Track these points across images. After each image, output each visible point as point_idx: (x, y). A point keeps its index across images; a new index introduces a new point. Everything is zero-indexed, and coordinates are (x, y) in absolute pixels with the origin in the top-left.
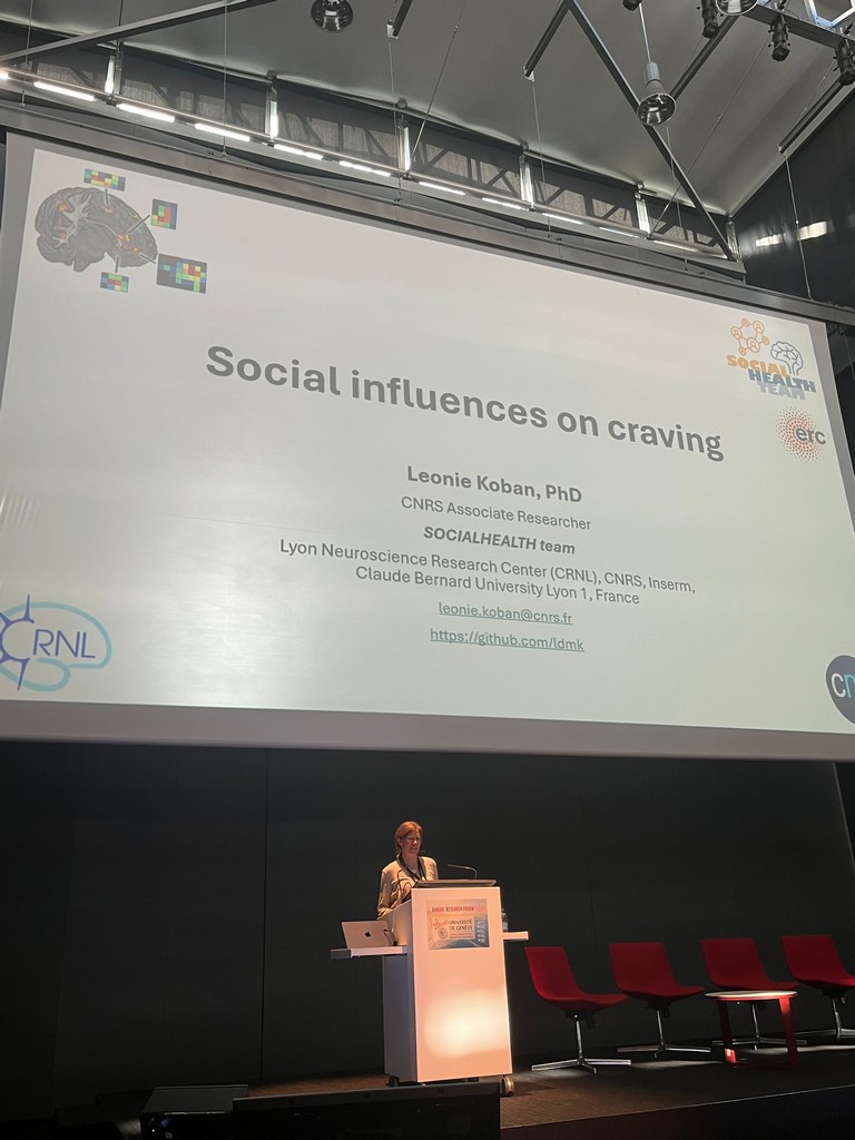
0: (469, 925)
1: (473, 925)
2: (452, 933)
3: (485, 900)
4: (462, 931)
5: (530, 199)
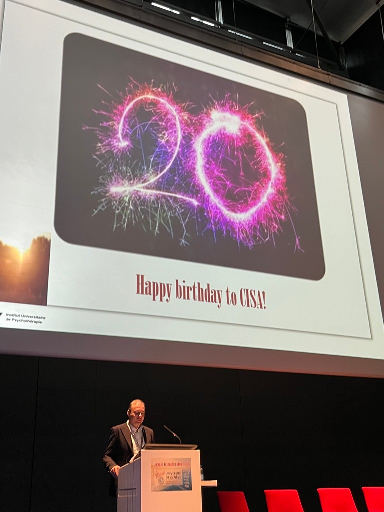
0: (179, 475)
1: (182, 475)
2: (167, 481)
3: (190, 459)
4: (175, 480)
5: (221, 21)
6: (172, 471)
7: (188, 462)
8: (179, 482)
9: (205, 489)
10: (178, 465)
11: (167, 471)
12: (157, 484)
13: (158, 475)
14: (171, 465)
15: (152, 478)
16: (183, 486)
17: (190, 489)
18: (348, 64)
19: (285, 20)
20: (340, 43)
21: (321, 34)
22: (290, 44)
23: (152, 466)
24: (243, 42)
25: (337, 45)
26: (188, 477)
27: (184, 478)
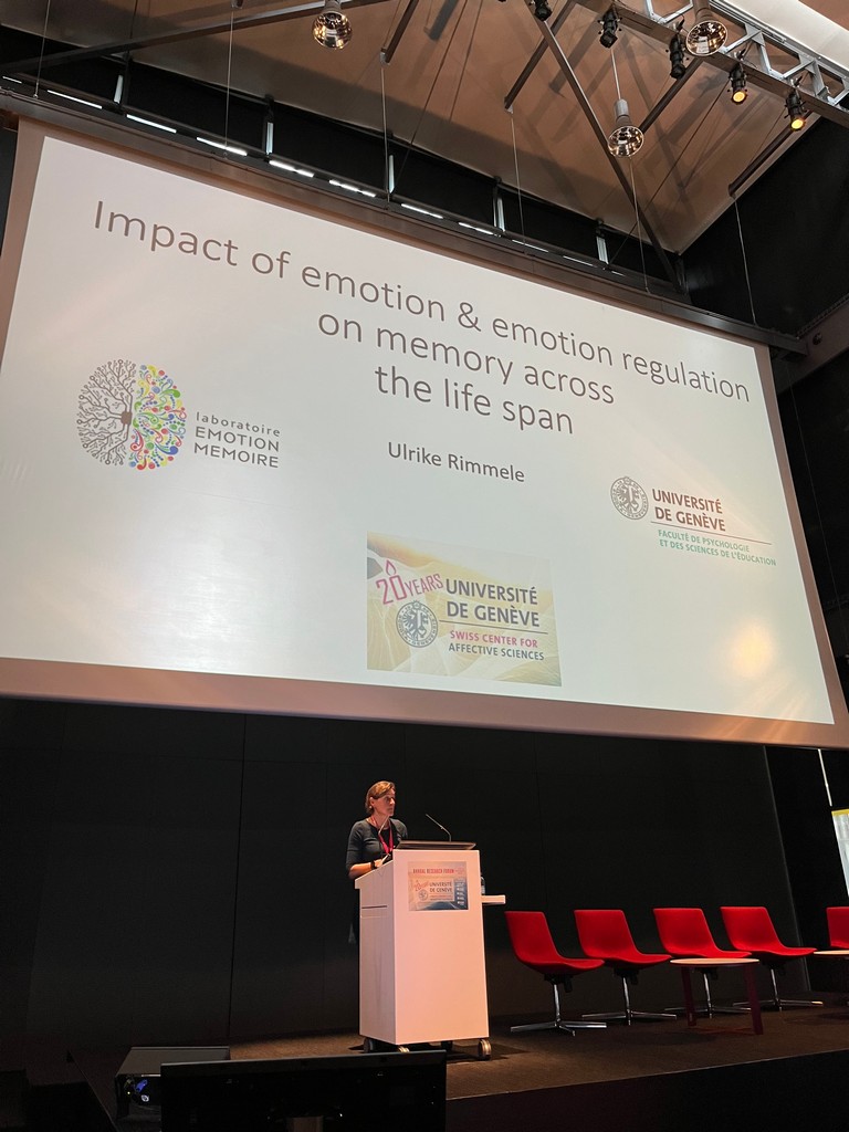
0: (448, 887)
1: (453, 887)
2: (433, 896)
3: (464, 863)
4: (442, 893)
5: (502, 226)
6: (438, 881)
7: (462, 867)
8: (449, 897)
9: (487, 908)
10: (447, 871)
11: (431, 881)
12: (417, 899)
13: (418, 886)
14: (437, 871)
15: (410, 890)
16: (455, 903)
17: (465, 907)
18: (690, 284)
19: (596, 222)
20: (676, 254)
21: (648, 241)
22: (603, 257)
23: (409, 873)
24: (534, 254)
25: (672, 256)
26: (462, 890)
27: (456, 891)
